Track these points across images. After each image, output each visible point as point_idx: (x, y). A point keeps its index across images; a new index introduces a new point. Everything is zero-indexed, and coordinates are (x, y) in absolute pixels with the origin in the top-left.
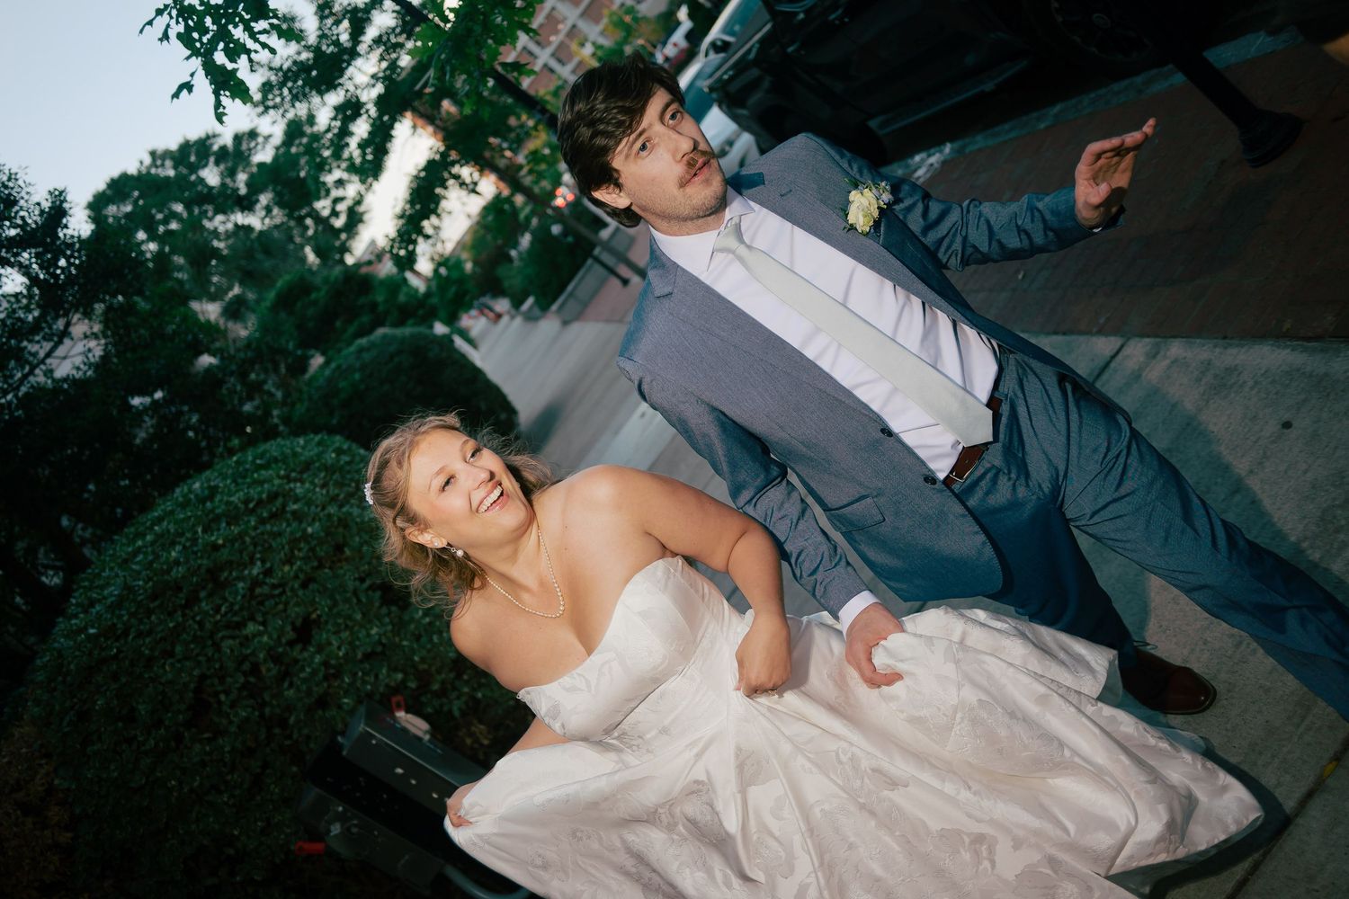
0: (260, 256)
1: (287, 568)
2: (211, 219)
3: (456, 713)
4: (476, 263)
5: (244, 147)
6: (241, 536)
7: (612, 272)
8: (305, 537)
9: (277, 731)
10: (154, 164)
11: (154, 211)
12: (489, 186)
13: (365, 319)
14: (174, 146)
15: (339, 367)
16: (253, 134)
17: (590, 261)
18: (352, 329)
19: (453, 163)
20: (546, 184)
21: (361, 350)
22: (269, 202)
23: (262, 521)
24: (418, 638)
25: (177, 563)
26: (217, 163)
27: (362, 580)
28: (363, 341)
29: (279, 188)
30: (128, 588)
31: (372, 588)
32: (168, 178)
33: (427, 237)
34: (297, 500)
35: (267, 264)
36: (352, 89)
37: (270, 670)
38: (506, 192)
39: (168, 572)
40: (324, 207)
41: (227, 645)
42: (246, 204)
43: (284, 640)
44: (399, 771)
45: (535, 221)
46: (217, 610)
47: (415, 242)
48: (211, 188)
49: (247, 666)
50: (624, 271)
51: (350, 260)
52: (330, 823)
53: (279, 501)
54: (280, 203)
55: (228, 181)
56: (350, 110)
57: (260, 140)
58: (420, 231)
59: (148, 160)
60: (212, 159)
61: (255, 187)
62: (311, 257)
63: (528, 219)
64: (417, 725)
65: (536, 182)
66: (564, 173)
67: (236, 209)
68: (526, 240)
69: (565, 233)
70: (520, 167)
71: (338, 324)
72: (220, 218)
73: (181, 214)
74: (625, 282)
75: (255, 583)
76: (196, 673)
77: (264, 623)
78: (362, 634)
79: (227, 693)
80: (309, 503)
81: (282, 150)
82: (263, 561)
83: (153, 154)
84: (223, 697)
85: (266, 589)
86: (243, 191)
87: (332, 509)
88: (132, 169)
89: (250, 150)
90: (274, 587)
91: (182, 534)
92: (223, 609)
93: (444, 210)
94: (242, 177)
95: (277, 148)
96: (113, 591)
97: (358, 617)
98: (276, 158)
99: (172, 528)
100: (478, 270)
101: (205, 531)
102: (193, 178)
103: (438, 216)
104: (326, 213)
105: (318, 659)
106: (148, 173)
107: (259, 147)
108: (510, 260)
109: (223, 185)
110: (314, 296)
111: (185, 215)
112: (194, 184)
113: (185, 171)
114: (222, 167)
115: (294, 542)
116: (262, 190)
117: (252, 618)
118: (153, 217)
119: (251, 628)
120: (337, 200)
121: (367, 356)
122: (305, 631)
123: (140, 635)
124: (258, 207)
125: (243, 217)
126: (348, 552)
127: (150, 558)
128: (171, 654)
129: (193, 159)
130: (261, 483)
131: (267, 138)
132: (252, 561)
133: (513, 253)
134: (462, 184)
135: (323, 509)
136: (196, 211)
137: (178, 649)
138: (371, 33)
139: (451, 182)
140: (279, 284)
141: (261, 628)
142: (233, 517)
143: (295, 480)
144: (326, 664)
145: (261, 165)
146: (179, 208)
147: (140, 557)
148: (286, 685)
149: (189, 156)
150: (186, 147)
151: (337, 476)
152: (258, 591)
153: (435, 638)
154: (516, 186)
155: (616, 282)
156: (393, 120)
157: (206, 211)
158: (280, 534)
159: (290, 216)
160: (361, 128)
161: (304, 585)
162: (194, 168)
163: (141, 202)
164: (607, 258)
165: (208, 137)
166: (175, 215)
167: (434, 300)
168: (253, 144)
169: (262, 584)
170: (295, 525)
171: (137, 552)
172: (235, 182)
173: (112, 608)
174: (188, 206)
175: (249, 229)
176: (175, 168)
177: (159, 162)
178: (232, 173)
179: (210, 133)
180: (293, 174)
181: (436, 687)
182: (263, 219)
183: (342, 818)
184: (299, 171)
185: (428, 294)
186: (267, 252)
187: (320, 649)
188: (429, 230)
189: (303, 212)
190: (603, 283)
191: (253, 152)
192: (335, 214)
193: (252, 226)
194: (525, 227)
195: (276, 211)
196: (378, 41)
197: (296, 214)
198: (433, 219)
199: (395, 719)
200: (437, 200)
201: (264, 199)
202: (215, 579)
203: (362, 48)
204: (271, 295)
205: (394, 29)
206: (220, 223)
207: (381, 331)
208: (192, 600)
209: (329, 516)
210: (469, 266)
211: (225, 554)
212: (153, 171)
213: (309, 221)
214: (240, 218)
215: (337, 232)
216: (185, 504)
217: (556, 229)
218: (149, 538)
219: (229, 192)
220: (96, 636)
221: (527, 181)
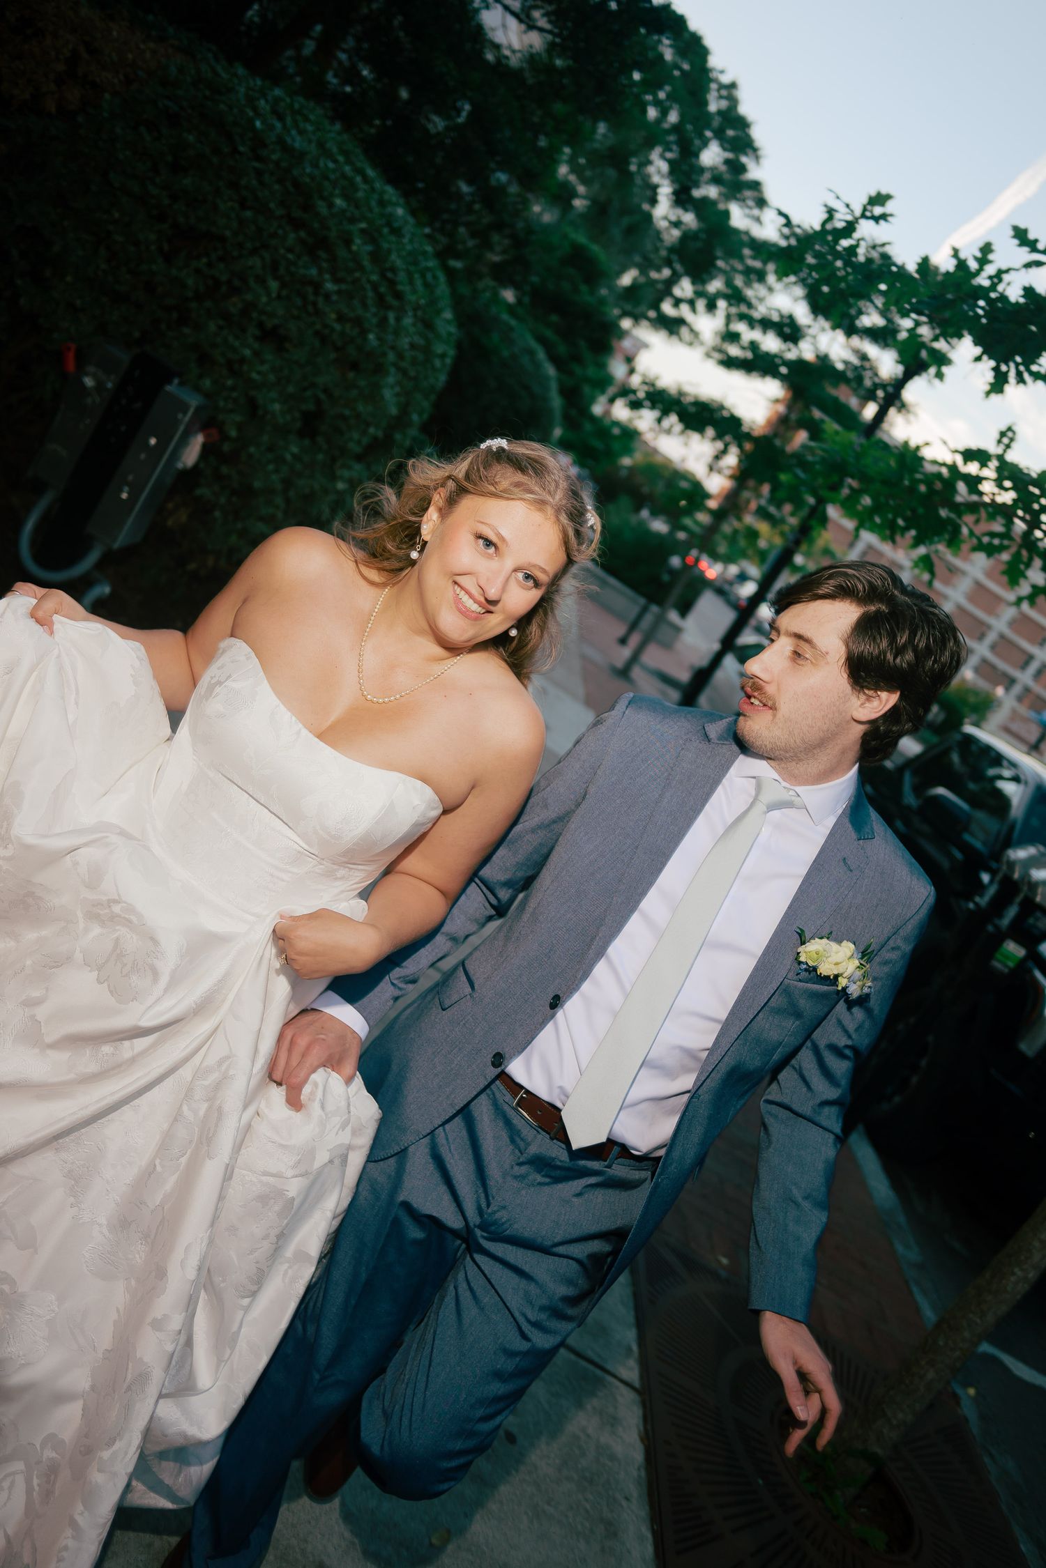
0: (626, 221)
1: (333, 316)
2: (662, 157)
3: (198, 492)
4: (632, 470)
5: (748, 193)
6: (361, 268)
7: (633, 626)
8: (364, 333)
9: (175, 315)
10: (722, 86)
11: (668, 88)
12: (716, 484)
13: (562, 349)
14: (744, 109)
15: (511, 329)
16: (761, 203)
17: (642, 601)
18: (549, 333)
19: (740, 446)
20: (722, 549)
21: (531, 353)
22: (686, 225)
23: (375, 287)
24: (270, 449)
25: (331, 205)
26: (727, 162)
27: (325, 391)
28: (541, 355)
29: (703, 236)
30: (302, 155)
31: (318, 402)
32: (706, 103)
33: (659, 421)
34: (398, 319)
35: (616, 233)
36: (811, 331)
37: (234, 305)
38: (712, 504)
39: (322, 198)
40: (683, 289)
41: (255, 262)
42: (682, 198)
43: (264, 318)
44: (153, 441)
45: (681, 535)
46: (290, 250)
47: (653, 407)
48: (697, 155)
49: (237, 283)
50: (635, 639)
51: (626, 324)
52: (94, 376)
53: (395, 303)
54: (687, 237)
55: (707, 176)
56: (789, 331)
57: (756, 212)
58: (665, 413)
59: (725, 79)
60: (730, 155)
61: (702, 207)
62: (626, 279)
63: (684, 528)
64: (191, 455)
65: (725, 537)
66: (739, 565)
67: (677, 186)
68: (660, 526)
69: (673, 572)
70: (739, 519)
71: (554, 318)
72: (664, 167)
73: (666, 121)
74: (623, 641)
75: (317, 286)
76: (228, 233)
77: (279, 297)
78: (273, 395)
79: (210, 265)
80: (396, 333)
81: (745, 238)
82: (339, 292)
83: (733, 86)
84: (204, 260)
85: (311, 298)
86: (697, 193)
87: (391, 357)
88: (714, 61)
89: (744, 200)
90: (314, 304)
91: (357, 207)
92: (290, 256)
93: (688, 437)
94: (712, 192)
95: (747, 233)
96: (298, 143)
97: (291, 389)
98: (736, 232)
99: (360, 194)
100: (624, 473)
101: (363, 231)
102: (708, 134)
103: (682, 432)
104: (677, 292)
105: (247, 352)
106: (711, 80)
107: (747, 211)
108: (637, 509)
109: (702, 170)
110: (584, 288)
111: (666, 126)
112: (701, 136)
113: (716, 122)
114: (723, 168)
115: (358, 322)
116: (699, 216)
117: (283, 285)
118: (660, 87)
119: (274, 285)
120: (692, 303)
121: (525, 360)
122: (273, 337)
123: (259, 173)
124: (680, 211)
125: (667, 195)
126: (351, 375)
127: (332, 177)
128: (243, 205)
129: (730, 133)
130: (411, 282)
131: (758, 220)
132: (337, 280)
133: (645, 513)
134: (717, 457)
135: (393, 348)
136: (672, 138)
137: (248, 214)
138: (872, 350)
139: (719, 445)
140: (595, 248)
141: (274, 295)
142: (378, 257)
143: (415, 316)
144: (242, 360)
145: (727, 214)
146: (673, 117)
147: (331, 165)
148: (221, 322)
149: (734, 128)
150: (742, 124)
151: (421, 357)
152: (310, 290)
153: (271, 467)
154: (720, 515)
155: (621, 630)
156: (783, 378)
157: (670, 150)
158: (364, 305)
159: (672, 250)
160: (771, 343)
161: (317, 333)
162: (719, 135)
163: (676, 73)
164: (648, 620)
165: (755, 150)
166: (664, 113)
167: (588, 427)
168: (750, 203)
169: (316, 293)
170: (374, 321)
171: (335, 161)
172: (707, 183)
173: (281, 141)
174: (676, 129)
175: (654, 201)
176: (720, 112)
177: (724, 93)
178: (716, 180)
179: (760, 153)
180: (719, 253)
181: (225, 470)
182: (665, 218)
183: (100, 387)
184: (723, 259)
185: (593, 419)
186: (631, 231)
187: (256, 354)
188: (666, 423)
189: (678, 267)
190: (618, 615)
191: (741, 204)
192: (677, 302)
193: (657, 205)
194: (676, 525)
195: (676, 233)
196: (864, 357)
197: (674, 257)
198: (678, 427)
199: (196, 433)
200: (700, 429)
201: (689, 218)
202: (318, 245)
203: (856, 341)
204: (581, 238)
205: (876, 375)
206: (658, 167)
207: (551, 371)
208: (297, 224)
209: (384, 354)
210: (626, 461)
211: (342, 253)
212: (713, 86)
213: (666, 272)
214: (665, 191)
215: (656, 306)
216: (382, 203)
217: (675, 561)
218: (347, 169)
219: (694, 177)
220: (253, 129)
221: (726, 528)
